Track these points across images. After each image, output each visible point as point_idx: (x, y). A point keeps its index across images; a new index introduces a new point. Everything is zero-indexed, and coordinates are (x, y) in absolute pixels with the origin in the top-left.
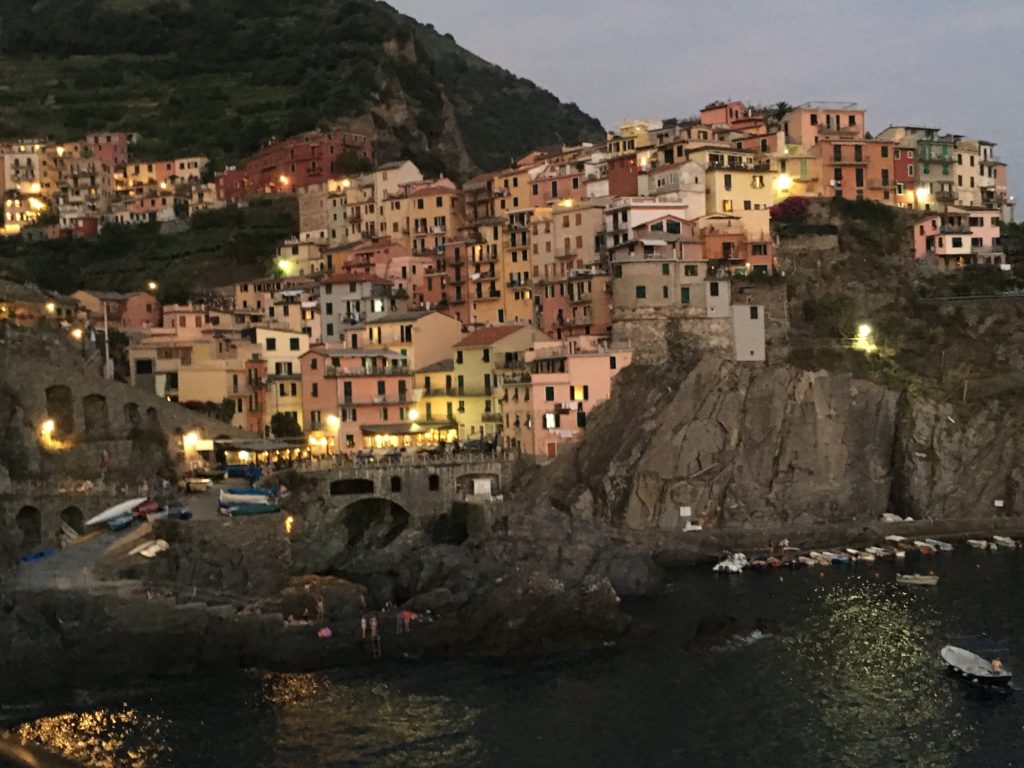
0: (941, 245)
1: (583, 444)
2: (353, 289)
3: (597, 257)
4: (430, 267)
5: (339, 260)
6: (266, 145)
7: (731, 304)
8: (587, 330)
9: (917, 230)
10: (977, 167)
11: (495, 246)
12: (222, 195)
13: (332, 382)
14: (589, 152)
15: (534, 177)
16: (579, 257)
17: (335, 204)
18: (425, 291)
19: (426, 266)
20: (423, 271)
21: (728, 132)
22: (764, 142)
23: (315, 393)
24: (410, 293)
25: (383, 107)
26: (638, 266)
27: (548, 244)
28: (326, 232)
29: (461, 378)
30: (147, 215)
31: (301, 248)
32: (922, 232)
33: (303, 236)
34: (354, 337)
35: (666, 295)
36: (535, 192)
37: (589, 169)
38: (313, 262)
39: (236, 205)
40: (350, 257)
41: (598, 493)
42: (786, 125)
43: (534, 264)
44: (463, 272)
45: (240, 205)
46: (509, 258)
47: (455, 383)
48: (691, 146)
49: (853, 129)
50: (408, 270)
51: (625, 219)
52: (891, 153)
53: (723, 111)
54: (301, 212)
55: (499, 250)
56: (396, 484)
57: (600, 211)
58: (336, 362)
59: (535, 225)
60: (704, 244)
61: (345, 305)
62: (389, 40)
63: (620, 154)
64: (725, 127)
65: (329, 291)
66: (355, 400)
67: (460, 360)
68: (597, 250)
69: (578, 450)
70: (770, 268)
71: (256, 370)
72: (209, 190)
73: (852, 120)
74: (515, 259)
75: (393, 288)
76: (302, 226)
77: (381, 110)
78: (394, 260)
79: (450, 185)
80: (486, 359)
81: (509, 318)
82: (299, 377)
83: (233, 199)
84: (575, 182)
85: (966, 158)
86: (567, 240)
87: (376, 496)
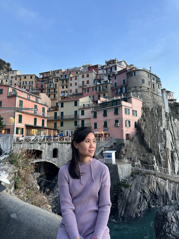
7: (162, 93)
11: (56, 84)
13: (12, 100)
27: (76, 83)
29: (62, 113)
35: (149, 84)
43: (70, 89)
44: (44, 91)
46: (61, 87)
47: (59, 114)
56: (55, 153)
67: (62, 106)
80: (76, 104)
86: (83, 82)
87: (43, 161)
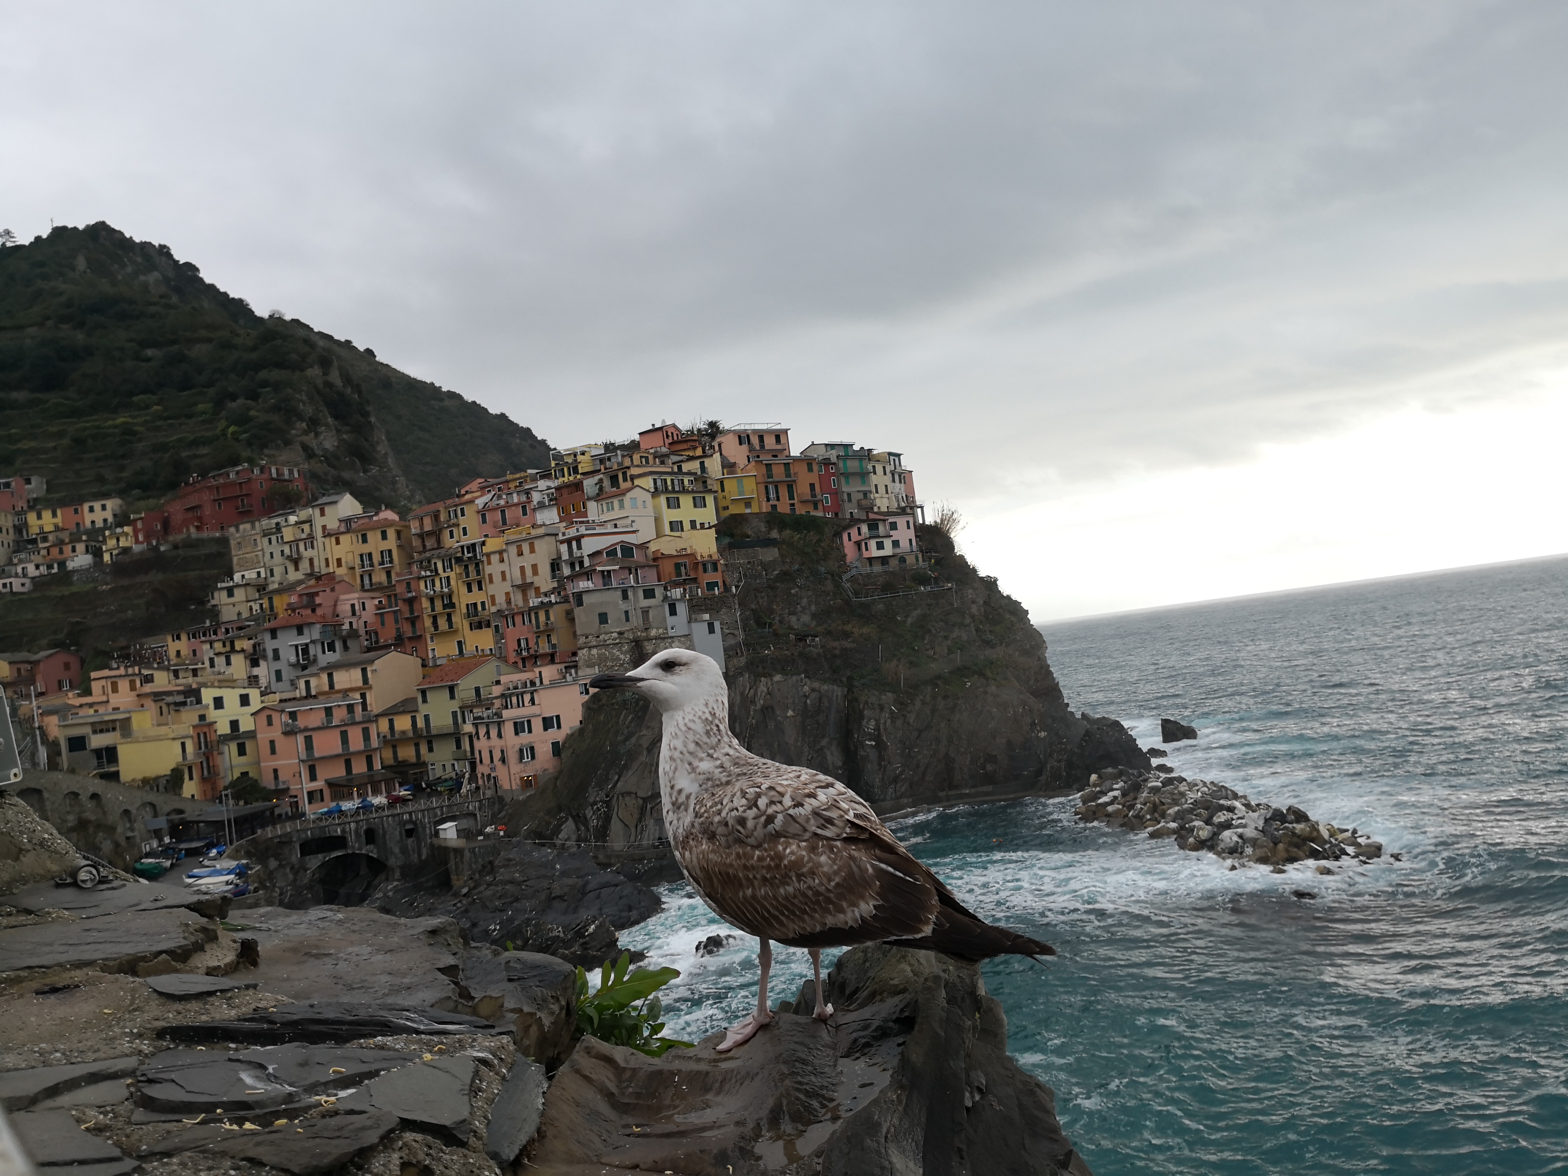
0: (867, 549)
1: (561, 772)
2: (300, 632)
3: (555, 585)
4: (380, 602)
5: (279, 603)
6: (187, 484)
7: (689, 622)
8: (551, 658)
9: (845, 536)
10: (889, 475)
11: (448, 578)
12: (141, 538)
13: (292, 738)
14: (534, 479)
15: (481, 507)
16: (536, 585)
17: (270, 542)
18: (379, 628)
19: (376, 602)
20: (373, 608)
21: (667, 456)
22: (702, 463)
23: (273, 751)
24: (362, 631)
25: (312, 435)
26: (597, 595)
27: (503, 573)
28: (262, 571)
29: (427, 717)
30: (56, 566)
31: (236, 591)
32: (850, 540)
33: (237, 577)
34: (307, 683)
35: (627, 620)
36: (484, 521)
37: (536, 497)
38: (252, 604)
39: (156, 548)
40: (294, 599)
41: (580, 820)
42: (720, 445)
43: (490, 594)
44: (416, 606)
45: (162, 548)
46: (464, 589)
47: (421, 723)
48: (634, 471)
49: (779, 447)
50: (357, 607)
51: (579, 547)
52: (815, 467)
53: (660, 433)
54: (233, 553)
55: (453, 582)
56: (371, 836)
57: (553, 538)
58: (293, 715)
59: (488, 555)
60: (657, 566)
61: (293, 649)
62: (311, 367)
63: (566, 479)
64: (664, 450)
65: (274, 636)
66: (317, 754)
67: (425, 701)
68: (553, 577)
69: (556, 778)
70: (720, 584)
71: (205, 733)
72: (127, 534)
73: (778, 439)
74: (470, 590)
75: (344, 627)
76: (236, 568)
77: (310, 439)
78: (342, 597)
79: (396, 517)
80: (452, 697)
81: (469, 649)
82: (252, 735)
83: (154, 543)
84: (524, 508)
85: (879, 469)
86: (522, 569)
87: (350, 851)
